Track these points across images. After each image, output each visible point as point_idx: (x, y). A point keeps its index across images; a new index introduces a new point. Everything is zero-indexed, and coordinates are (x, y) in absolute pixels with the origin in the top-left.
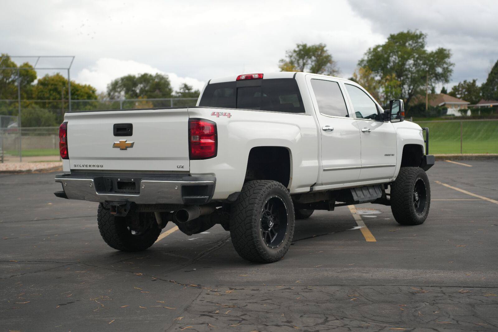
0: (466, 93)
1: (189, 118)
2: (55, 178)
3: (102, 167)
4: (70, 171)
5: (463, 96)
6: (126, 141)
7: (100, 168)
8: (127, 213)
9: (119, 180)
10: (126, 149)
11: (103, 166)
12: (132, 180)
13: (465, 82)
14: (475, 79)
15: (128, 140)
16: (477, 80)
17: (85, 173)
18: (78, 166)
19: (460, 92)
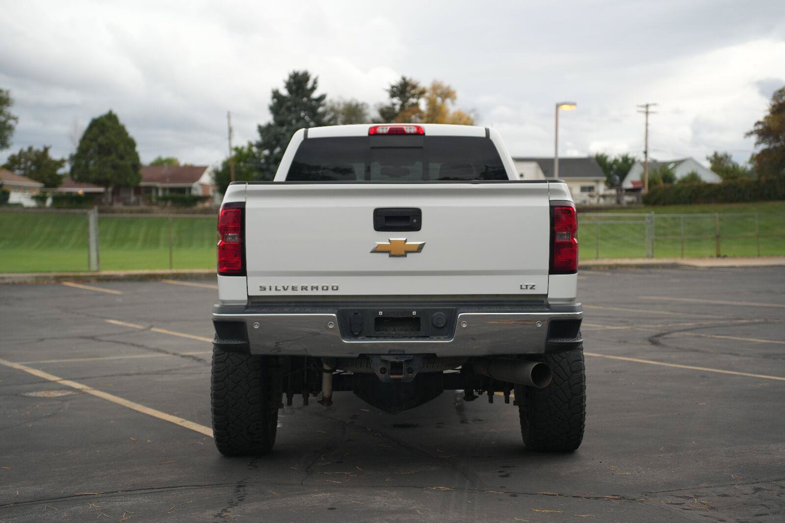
0: (33, 168)
1: (550, 201)
2: (215, 314)
3: (337, 289)
4: (246, 298)
5: (28, 172)
6: (406, 241)
7: (330, 293)
8: (415, 374)
9: (381, 313)
10: (405, 256)
11: (339, 288)
12: (414, 313)
13: (30, 149)
14: (47, 145)
15: (411, 239)
16: (50, 147)
17: (290, 302)
18: (270, 289)
19: (22, 166)
